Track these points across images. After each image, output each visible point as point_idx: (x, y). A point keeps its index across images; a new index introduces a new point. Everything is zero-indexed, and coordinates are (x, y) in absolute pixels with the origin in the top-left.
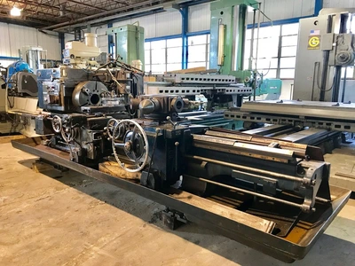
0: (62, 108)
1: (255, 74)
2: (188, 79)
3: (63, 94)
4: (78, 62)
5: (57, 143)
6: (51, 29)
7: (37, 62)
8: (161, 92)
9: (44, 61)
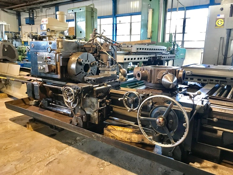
0: (59, 76)
1: (174, 45)
2: (140, 49)
3: (60, 64)
4: (53, 34)
5: (49, 105)
6: (11, 9)
7: (2, 33)
8: (125, 59)
9: (8, 32)
